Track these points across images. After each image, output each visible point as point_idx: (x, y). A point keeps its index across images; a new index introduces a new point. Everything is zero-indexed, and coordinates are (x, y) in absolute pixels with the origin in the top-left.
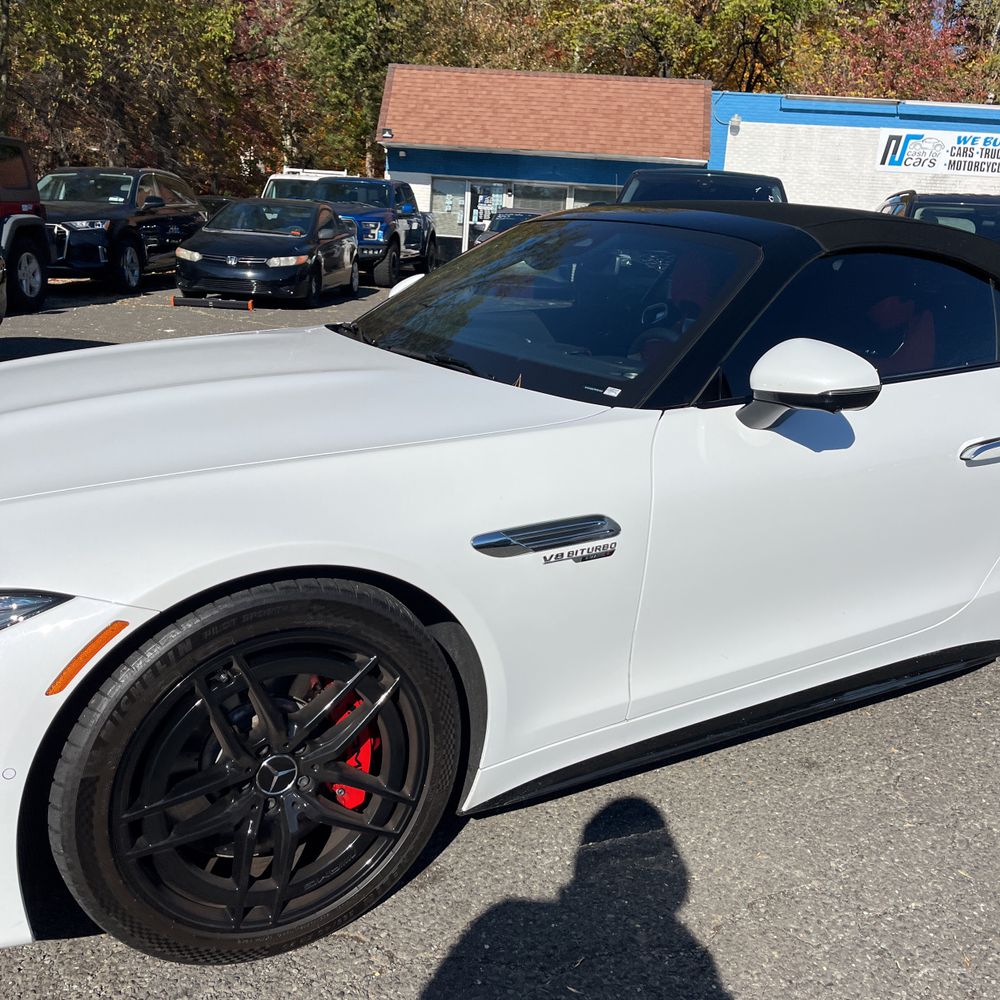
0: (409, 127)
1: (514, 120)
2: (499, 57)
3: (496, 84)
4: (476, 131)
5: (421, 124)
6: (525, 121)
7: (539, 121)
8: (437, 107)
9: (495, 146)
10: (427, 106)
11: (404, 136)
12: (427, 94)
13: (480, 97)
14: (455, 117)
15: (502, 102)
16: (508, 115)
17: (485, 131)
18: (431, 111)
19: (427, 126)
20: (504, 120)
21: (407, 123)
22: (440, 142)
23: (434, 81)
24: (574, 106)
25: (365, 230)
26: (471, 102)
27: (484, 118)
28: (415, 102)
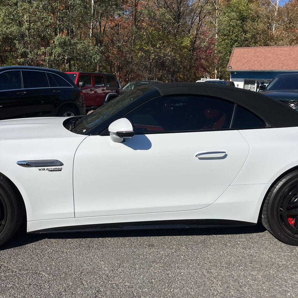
0: (237, 65)
1: (272, 61)
2: (281, 42)
3: (267, 51)
4: (259, 65)
5: (241, 64)
6: (275, 61)
7: (280, 61)
8: (246, 59)
9: (264, 69)
10: (243, 59)
11: (235, 68)
12: (244, 55)
13: (261, 55)
14: (252, 61)
15: (268, 56)
16: (270, 60)
17: (261, 65)
18: (244, 60)
19: (243, 65)
20: (268, 61)
21: (236, 64)
22: (246, 69)
23: (247, 51)
24: (293, 55)
26: (258, 57)
27: (262, 61)
28: (240, 58)
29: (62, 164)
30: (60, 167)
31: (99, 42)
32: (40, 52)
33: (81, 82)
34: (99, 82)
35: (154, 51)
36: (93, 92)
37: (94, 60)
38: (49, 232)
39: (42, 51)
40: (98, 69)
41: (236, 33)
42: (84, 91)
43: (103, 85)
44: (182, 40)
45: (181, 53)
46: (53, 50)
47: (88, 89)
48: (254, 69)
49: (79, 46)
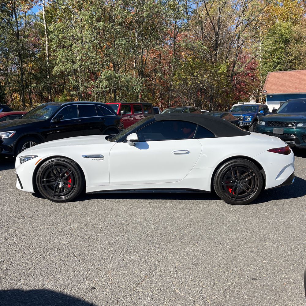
3: (301, 74)
4: (293, 88)
5: (276, 88)
8: (281, 83)
11: (270, 92)
12: (279, 79)
13: (296, 78)
14: (287, 85)
15: (303, 79)
16: (304, 83)
17: (296, 88)
18: (279, 84)
19: (278, 88)
21: (271, 88)
22: (281, 92)
23: (281, 75)
25: (246, 118)
26: (293, 80)
27: (296, 84)
28: (275, 82)
29: (104, 157)
30: (102, 158)
31: (141, 73)
32: (90, 85)
33: (122, 110)
34: (139, 110)
35: (191, 78)
36: (132, 119)
37: (136, 90)
38: (97, 193)
39: (91, 84)
40: (140, 97)
41: (278, 55)
42: (124, 118)
43: (141, 112)
44: (219, 67)
45: (219, 79)
46: (101, 83)
47: (128, 117)
48: (288, 92)
49: (123, 79)
